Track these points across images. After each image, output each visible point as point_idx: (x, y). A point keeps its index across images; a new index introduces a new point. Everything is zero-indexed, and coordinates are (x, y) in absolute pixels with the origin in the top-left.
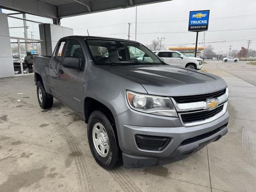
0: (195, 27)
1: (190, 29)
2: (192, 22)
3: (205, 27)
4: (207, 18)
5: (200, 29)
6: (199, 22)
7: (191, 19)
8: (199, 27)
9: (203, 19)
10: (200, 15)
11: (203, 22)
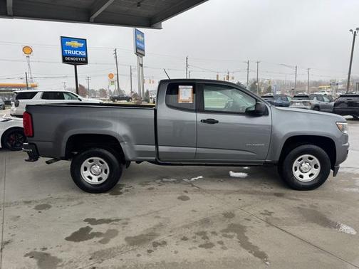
0: (72, 59)
1: (64, 61)
2: (66, 51)
3: (84, 59)
4: (85, 48)
5: (78, 61)
6: (75, 53)
7: (64, 47)
8: (77, 59)
9: (79, 49)
10: (76, 44)
11: (80, 53)
